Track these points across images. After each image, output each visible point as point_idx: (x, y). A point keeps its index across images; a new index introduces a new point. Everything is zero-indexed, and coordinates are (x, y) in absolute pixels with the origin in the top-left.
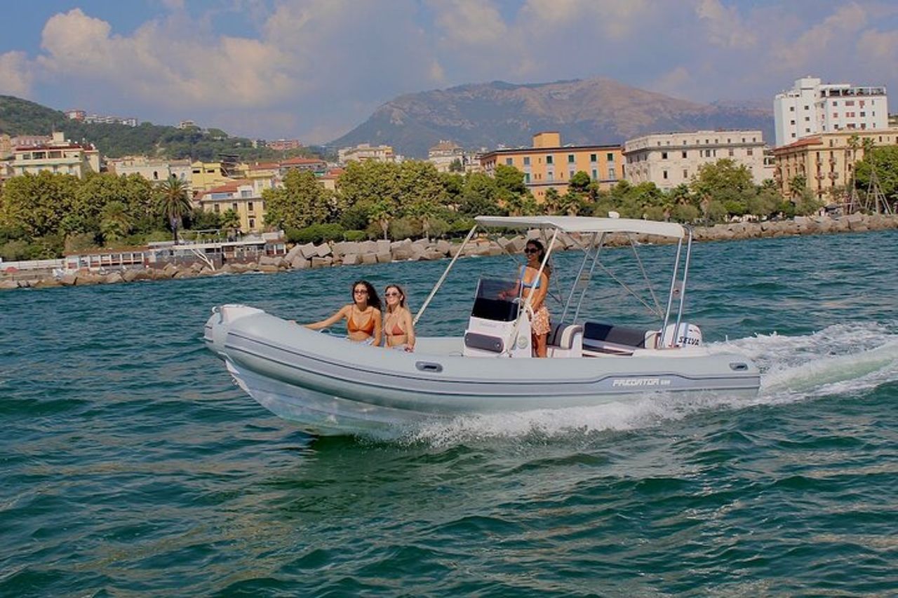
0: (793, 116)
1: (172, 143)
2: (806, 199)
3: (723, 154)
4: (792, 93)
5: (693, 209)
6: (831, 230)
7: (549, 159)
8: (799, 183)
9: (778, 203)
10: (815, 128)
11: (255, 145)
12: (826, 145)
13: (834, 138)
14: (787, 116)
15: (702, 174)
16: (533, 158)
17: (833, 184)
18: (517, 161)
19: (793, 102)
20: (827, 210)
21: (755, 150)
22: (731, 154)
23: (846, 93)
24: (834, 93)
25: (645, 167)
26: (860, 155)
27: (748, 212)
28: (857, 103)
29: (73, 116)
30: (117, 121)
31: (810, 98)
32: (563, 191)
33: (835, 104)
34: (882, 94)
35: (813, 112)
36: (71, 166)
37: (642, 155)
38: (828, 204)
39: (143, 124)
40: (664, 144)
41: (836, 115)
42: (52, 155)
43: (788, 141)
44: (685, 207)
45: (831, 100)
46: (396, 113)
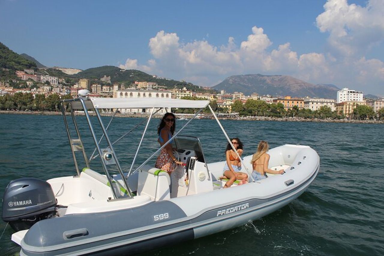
0: (341, 96)
1: (179, 85)
2: (343, 116)
3: (325, 104)
4: (341, 91)
5: (319, 115)
6: (347, 122)
7: (288, 102)
8: (341, 112)
9: (337, 115)
10: (346, 100)
11: (200, 88)
12: (348, 104)
13: (350, 103)
14: (340, 96)
15: (321, 108)
16: (285, 101)
17: (349, 112)
18: (282, 102)
19: (341, 93)
20: (347, 118)
21: (332, 104)
22: (327, 104)
23: (354, 92)
24: (351, 92)
25: (308, 105)
26: (355, 107)
27: (330, 117)
28: (356, 95)
29: (154, 77)
30: (165, 79)
31: (345, 93)
32: (291, 109)
33: (351, 95)
34: (362, 93)
35: (346, 96)
36: (188, 95)
37: (308, 103)
38: (347, 117)
39: (172, 80)
40: (313, 101)
41: (351, 97)
42: (184, 92)
43: (340, 102)
44: (317, 115)
45: (350, 94)
46: (231, 80)
